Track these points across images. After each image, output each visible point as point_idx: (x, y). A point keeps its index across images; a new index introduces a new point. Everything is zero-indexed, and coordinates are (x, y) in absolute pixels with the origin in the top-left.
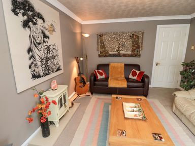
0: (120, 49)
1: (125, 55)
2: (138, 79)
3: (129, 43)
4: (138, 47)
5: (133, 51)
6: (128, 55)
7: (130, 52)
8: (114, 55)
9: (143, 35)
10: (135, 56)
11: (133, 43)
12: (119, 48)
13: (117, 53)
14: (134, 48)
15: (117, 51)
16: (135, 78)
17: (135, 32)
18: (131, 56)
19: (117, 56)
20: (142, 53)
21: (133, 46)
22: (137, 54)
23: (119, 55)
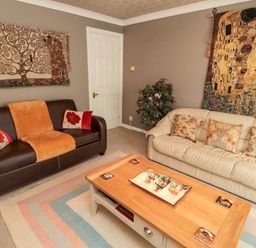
0: (26, 68)
1: (38, 83)
2: (86, 127)
3: (43, 55)
4: (63, 65)
5: (55, 72)
6: (47, 80)
7: (48, 76)
8: (13, 84)
9: (67, 40)
10: (61, 84)
11: (52, 56)
12: (22, 65)
13: (18, 77)
14: (56, 66)
15: (19, 72)
16: (79, 125)
17: (53, 33)
18: (52, 83)
19: (21, 85)
20: (71, 76)
21: (53, 62)
22: (64, 79)
23: (24, 83)
